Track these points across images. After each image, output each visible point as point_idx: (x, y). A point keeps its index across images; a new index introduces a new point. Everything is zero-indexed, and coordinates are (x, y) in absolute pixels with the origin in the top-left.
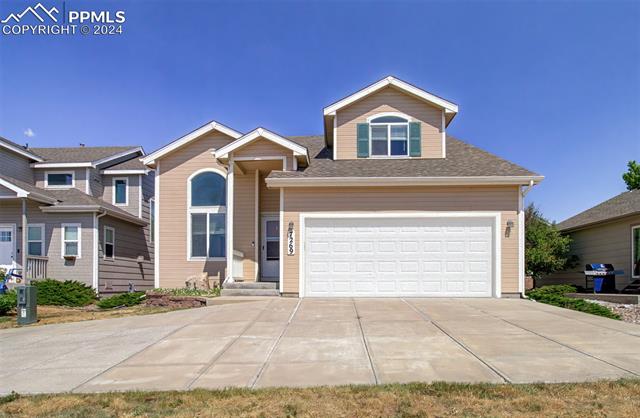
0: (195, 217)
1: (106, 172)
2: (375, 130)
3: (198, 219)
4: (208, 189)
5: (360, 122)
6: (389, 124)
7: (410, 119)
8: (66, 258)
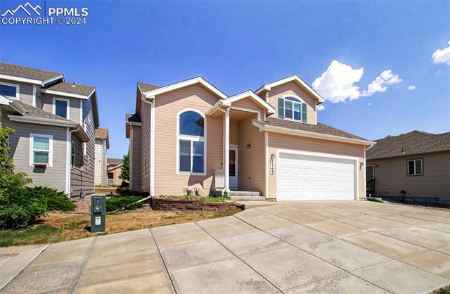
0: (182, 142)
1: (47, 91)
2: (287, 103)
3: (185, 145)
4: (191, 123)
5: (280, 97)
6: (293, 102)
7: (302, 101)
8: (36, 166)
